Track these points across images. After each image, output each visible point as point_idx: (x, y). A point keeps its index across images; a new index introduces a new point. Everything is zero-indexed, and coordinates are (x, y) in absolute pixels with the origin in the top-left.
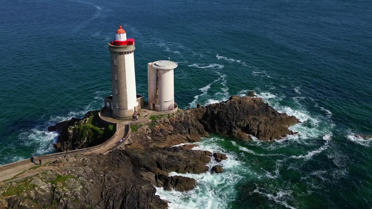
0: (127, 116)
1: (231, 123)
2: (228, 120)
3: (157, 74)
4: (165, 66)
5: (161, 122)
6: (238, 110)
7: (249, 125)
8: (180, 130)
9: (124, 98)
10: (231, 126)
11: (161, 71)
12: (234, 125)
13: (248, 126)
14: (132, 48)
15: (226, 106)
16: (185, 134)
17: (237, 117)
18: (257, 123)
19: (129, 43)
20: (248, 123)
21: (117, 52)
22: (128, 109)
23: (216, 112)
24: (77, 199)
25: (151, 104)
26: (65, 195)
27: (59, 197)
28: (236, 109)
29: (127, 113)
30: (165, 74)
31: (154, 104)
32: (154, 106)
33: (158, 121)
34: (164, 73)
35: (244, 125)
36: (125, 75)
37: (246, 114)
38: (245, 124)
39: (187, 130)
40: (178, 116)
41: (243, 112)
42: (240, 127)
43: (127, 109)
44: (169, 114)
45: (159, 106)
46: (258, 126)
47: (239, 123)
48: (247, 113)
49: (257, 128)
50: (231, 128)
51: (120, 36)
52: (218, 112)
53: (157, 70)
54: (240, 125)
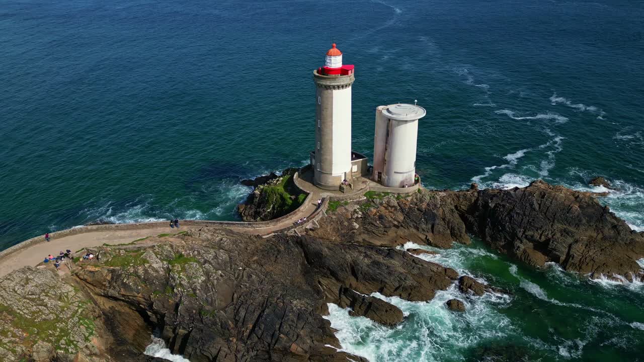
0: (330, 185)
1: (514, 229)
2: (510, 223)
3: (388, 126)
5: (381, 204)
6: (534, 209)
7: (549, 240)
8: (416, 223)
9: (328, 157)
10: (514, 236)
11: (394, 122)
12: (520, 235)
13: (548, 241)
14: (350, 78)
15: (513, 197)
16: (423, 230)
17: (528, 221)
18: (570, 240)
19: (343, 72)
20: (550, 236)
21: (322, 85)
22: (333, 175)
23: (492, 205)
24: (195, 293)
25: (376, 171)
26: (181, 285)
27: (174, 284)
28: (531, 205)
29: (330, 180)
30: (399, 127)
31: (380, 173)
32: (380, 177)
33: (378, 201)
34: (398, 125)
35: (540, 238)
36: (332, 121)
37: (549, 219)
38: (543, 237)
39: (430, 226)
40: (417, 199)
41: (545, 214)
42: (531, 239)
43: (331, 174)
44: (399, 194)
45: (387, 177)
46: (570, 246)
47: (530, 233)
48: (553, 218)
49: (567, 250)
50: (513, 239)
51: (331, 60)
52: (496, 204)
53: (389, 120)
54: (532, 236)
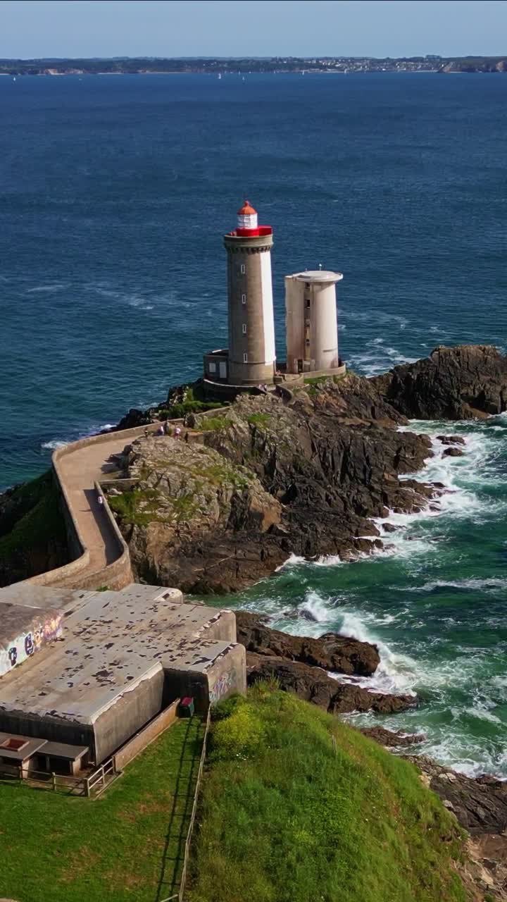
0: (264, 378)
1: (448, 392)
2: (441, 386)
3: (305, 296)
4: (320, 277)
5: (325, 388)
6: (456, 368)
7: (483, 392)
8: (357, 409)
9: (260, 341)
10: (450, 399)
11: (316, 288)
12: (456, 396)
13: (482, 394)
14: (269, 241)
15: (431, 362)
16: (366, 417)
17: (458, 380)
18: (499, 389)
19: (263, 232)
20: (482, 389)
21: (247, 249)
22: (266, 364)
23: (414, 377)
25: (295, 360)
28: (452, 365)
29: (264, 372)
30: (323, 291)
31: (300, 361)
32: (300, 366)
33: (320, 385)
34: (322, 289)
35: (474, 393)
36: (261, 293)
37: (474, 374)
38: (476, 392)
39: (370, 411)
40: (350, 381)
41: (468, 369)
42: (466, 398)
43: (264, 363)
44: (334, 376)
45: (313, 361)
46: (501, 394)
47: (463, 391)
48: (476, 372)
49: (500, 399)
50: (450, 403)
51: (249, 219)
52: (418, 375)
53: (308, 284)
54: (467, 394)
